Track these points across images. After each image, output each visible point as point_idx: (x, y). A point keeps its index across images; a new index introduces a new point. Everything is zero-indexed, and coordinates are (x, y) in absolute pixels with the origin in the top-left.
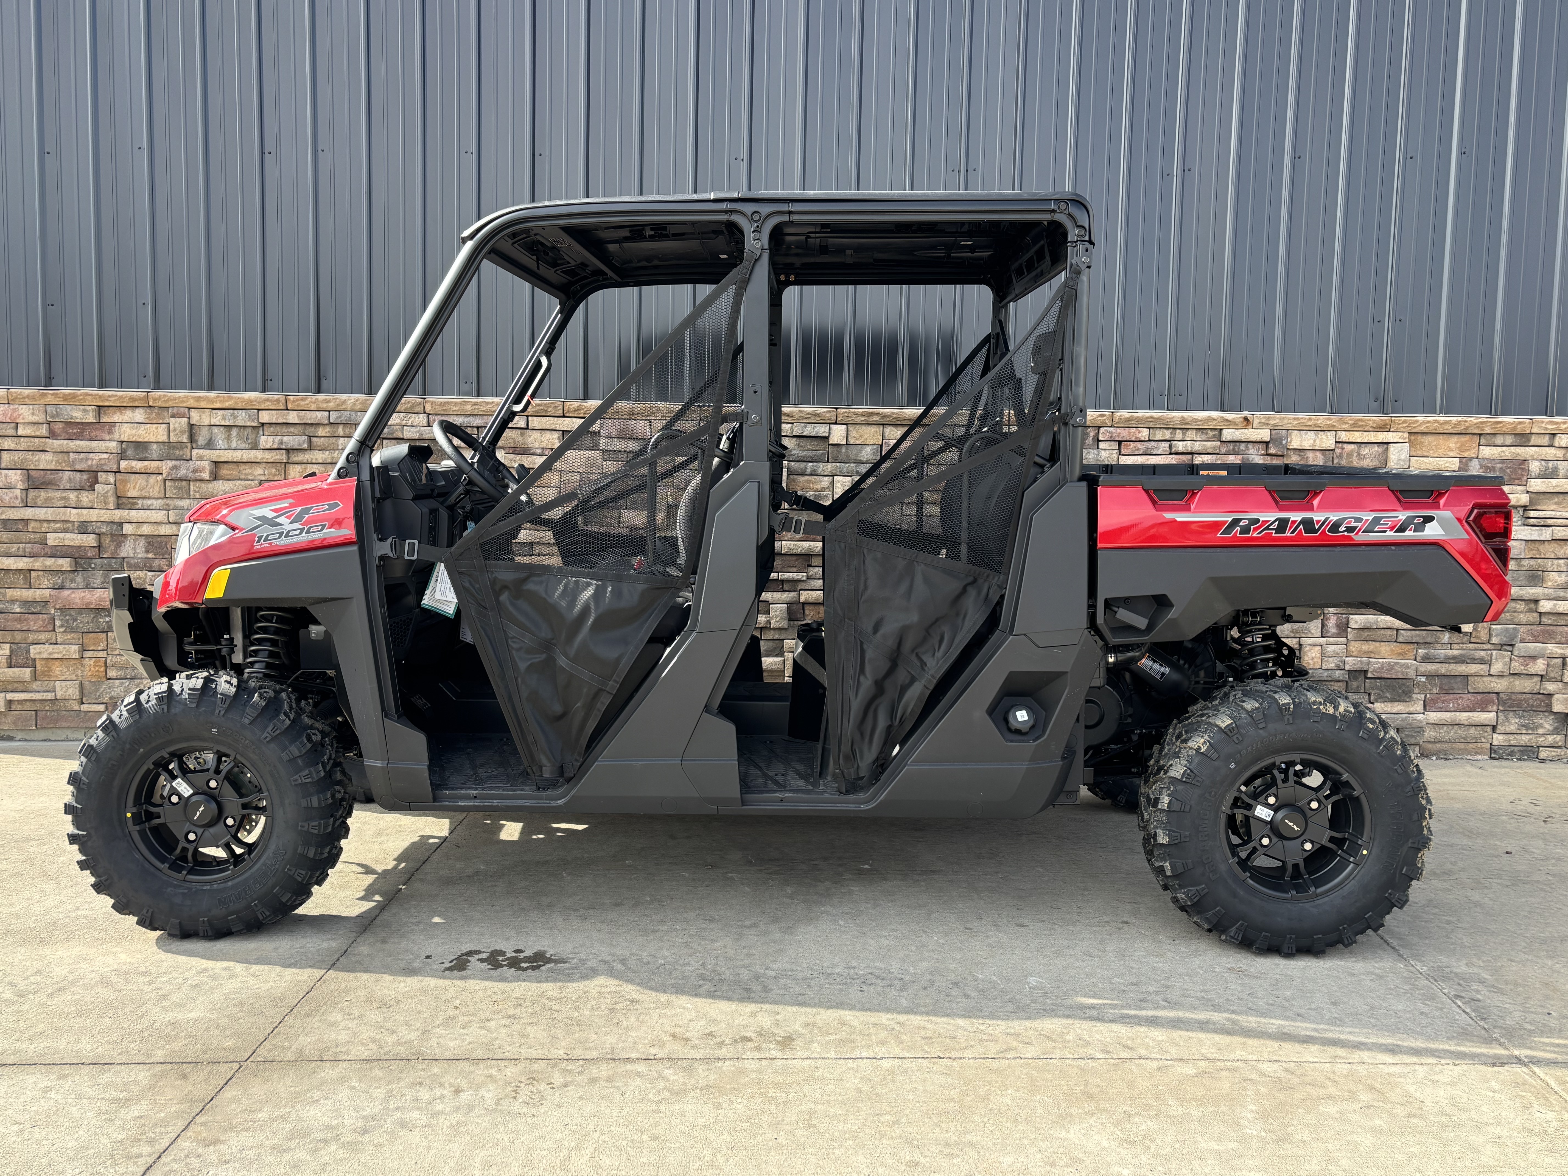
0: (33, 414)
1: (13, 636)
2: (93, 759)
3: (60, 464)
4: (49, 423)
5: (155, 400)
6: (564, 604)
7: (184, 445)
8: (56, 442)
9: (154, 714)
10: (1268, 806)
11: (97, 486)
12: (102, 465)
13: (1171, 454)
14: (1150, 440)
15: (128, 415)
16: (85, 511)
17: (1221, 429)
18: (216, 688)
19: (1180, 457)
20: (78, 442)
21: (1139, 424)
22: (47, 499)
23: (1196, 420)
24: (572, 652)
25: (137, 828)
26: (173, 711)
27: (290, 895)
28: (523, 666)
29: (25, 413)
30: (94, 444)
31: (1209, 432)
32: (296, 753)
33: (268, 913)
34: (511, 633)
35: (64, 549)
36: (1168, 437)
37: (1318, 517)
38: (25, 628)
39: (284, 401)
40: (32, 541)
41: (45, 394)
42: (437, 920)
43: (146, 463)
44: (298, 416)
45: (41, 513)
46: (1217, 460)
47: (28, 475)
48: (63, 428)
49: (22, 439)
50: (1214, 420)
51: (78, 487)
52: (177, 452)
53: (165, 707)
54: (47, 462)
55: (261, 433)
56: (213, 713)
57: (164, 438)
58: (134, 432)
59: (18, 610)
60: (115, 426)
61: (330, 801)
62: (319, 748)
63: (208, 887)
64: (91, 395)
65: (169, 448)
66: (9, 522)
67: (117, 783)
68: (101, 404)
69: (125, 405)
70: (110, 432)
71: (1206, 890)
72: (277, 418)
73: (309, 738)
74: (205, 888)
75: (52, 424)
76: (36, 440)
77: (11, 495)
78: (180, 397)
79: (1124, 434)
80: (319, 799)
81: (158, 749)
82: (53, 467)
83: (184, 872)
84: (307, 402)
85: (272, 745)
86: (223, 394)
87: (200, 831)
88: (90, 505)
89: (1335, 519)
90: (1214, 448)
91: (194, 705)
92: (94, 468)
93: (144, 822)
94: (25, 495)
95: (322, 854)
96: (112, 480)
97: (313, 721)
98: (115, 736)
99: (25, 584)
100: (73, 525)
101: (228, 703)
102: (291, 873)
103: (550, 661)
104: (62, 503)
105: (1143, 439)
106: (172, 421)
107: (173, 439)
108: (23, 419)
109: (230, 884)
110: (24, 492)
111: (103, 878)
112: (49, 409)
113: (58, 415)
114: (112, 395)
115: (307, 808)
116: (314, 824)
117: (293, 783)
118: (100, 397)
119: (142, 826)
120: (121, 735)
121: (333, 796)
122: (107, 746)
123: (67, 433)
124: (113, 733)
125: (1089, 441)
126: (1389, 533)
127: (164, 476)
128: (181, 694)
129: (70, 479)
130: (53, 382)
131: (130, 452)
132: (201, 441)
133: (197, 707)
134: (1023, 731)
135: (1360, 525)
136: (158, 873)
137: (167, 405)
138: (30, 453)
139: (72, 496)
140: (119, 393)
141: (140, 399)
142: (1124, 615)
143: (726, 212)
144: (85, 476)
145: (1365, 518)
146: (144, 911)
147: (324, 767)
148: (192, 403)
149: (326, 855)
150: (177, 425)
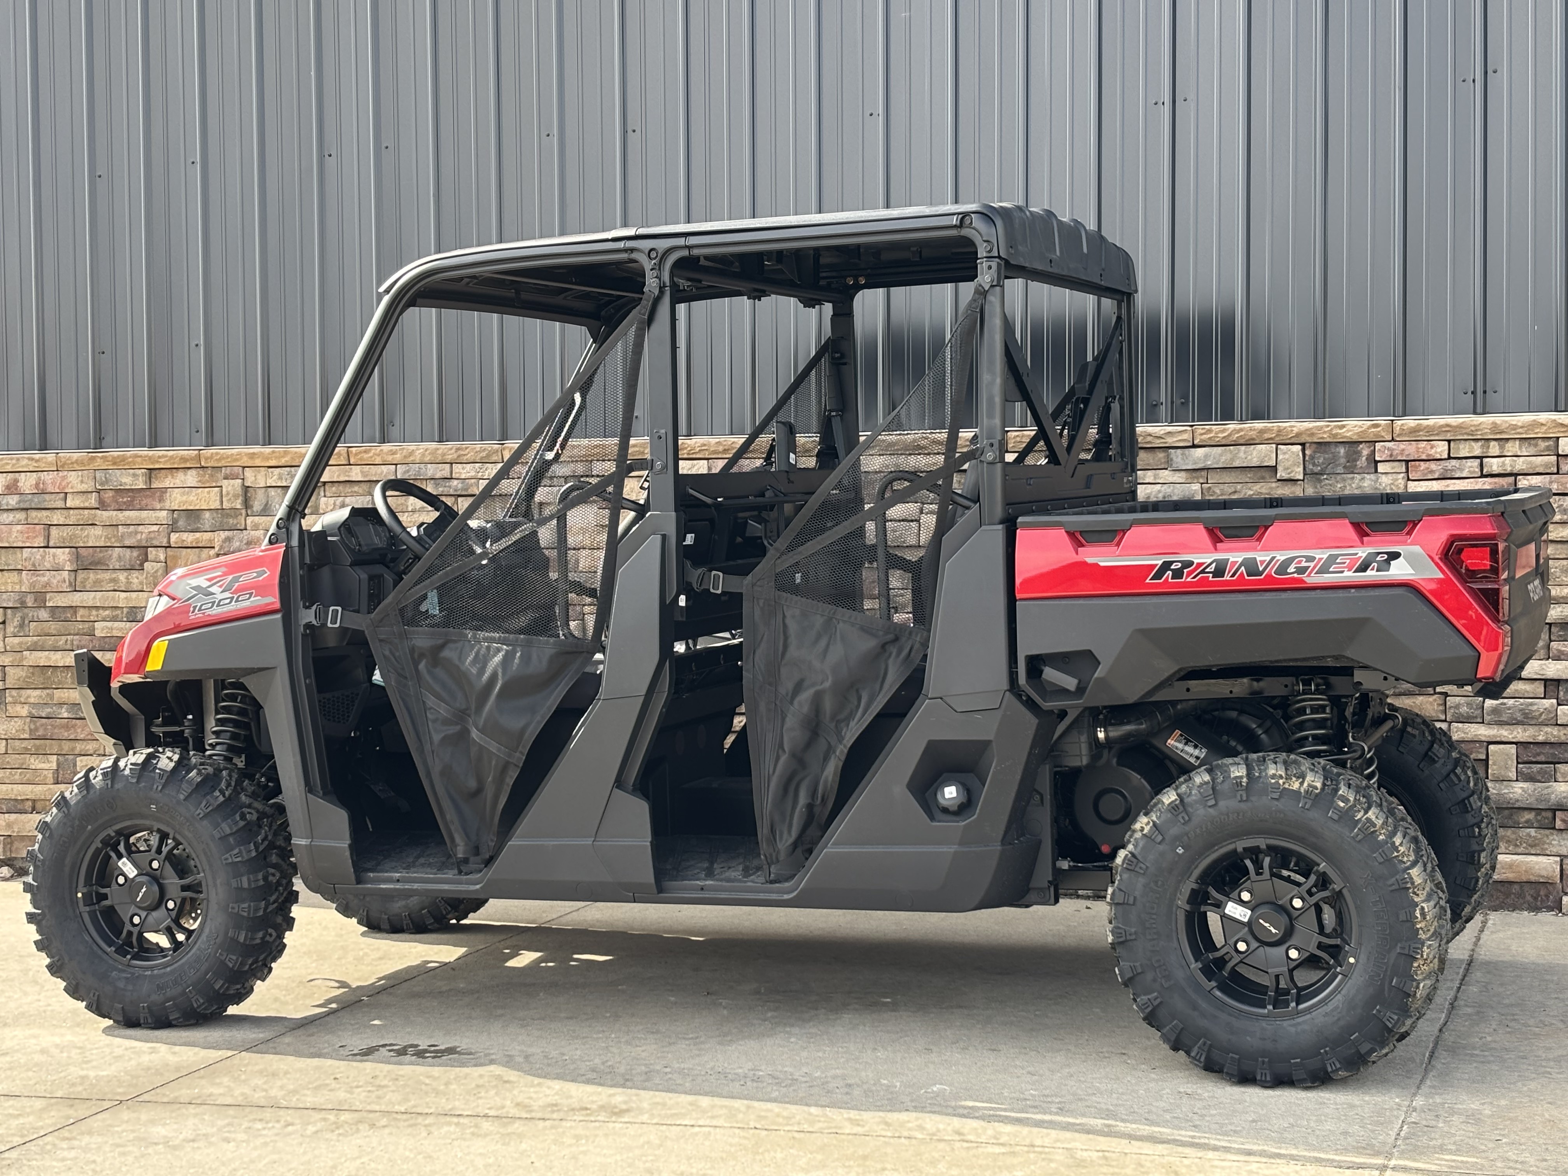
0: (82, 482)
1: (60, 746)
2: (47, 835)
3: (109, 539)
4: (98, 492)
5: (206, 459)
6: (474, 671)
7: (238, 513)
8: (105, 514)
9: (100, 789)
10: (1241, 902)
11: (146, 564)
12: (152, 539)
13: (1483, 476)
14: (1449, 458)
15: (180, 479)
16: (134, 595)
17: (1558, 438)
18: (157, 764)
19: (1496, 480)
20: (127, 513)
21: (1430, 435)
22: (97, 582)
23: (1514, 427)
24: (481, 723)
25: (88, 909)
26: (116, 786)
27: (221, 982)
28: (437, 738)
29: (75, 481)
30: (144, 514)
31: (1540, 442)
32: (228, 831)
33: (202, 1001)
34: (430, 704)
35: (113, 640)
36: (1477, 452)
37: (1261, 557)
38: (72, 737)
39: (346, 455)
40: (81, 632)
41: (94, 458)
42: (376, 1022)
43: (198, 535)
44: (362, 472)
45: (88, 599)
46: (1551, 482)
47: (77, 552)
48: (113, 497)
49: (72, 512)
50: (1542, 424)
51: (128, 567)
52: (231, 521)
53: (109, 782)
54: (98, 538)
55: (322, 494)
56: (151, 789)
57: (217, 505)
58: (184, 498)
59: (65, 715)
60: (166, 492)
61: (261, 883)
62: (255, 828)
63: (149, 973)
64: (141, 456)
65: (223, 516)
66: (57, 610)
67: (68, 861)
68: (152, 467)
69: (176, 466)
70: (161, 500)
71: (1159, 1000)
72: (338, 476)
73: (243, 817)
74: (146, 973)
75: (102, 493)
76: (86, 512)
77: (59, 578)
78: (232, 454)
79: (1411, 450)
80: (249, 879)
81: (105, 826)
82: (102, 544)
83: (129, 957)
84: (371, 454)
85: (205, 822)
86: (279, 449)
87: (144, 914)
88: (140, 588)
89: (1283, 558)
90: (1546, 465)
91: (134, 780)
92: (144, 544)
93: (94, 904)
94: (73, 577)
95: (253, 939)
96: (162, 557)
97: (251, 800)
98: (66, 812)
99: (73, 683)
100: (122, 613)
101: (165, 778)
102: (223, 958)
103: (464, 734)
104: (110, 586)
105: (1438, 457)
106: (225, 483)
107: (226, 505)
108: (72, 488)
109: (169, 969)
110: (73, 574)
111: (56, 959)
112: (98, 474)
113: (107, 481)
114: (164, 455)
115: (237, 889)
116: (243, 906)
117: (224, 862)
118: (150, 458)
119: (92, 908)
120: (71, 810)
121: (265, 878)
122: (59, 823)
123: (117, 503)
124: (64, 809)
125: (1362, 462)
126: (1350, 574)
127: (217, 549)
128: (124, 769)
129: (120, 557)
130: (104, 443)
131: (181, 523)
132: (257, 506)
133: (138, 782)
134: (951, 809)
135: (1312, 564)
136: (105, 956)
137: (220, 465)
138: (80, 527)
139: (122, 576)
140: (171, 453)
141: (192, 459)
142: (1050, 674)
143: (625, 250)
144: (135, 553)
145: (1317, 557)
146: (92, 995)
147: (257, 848)
148: (246, 461)
149: (258, 941)
150: (230, 488)
